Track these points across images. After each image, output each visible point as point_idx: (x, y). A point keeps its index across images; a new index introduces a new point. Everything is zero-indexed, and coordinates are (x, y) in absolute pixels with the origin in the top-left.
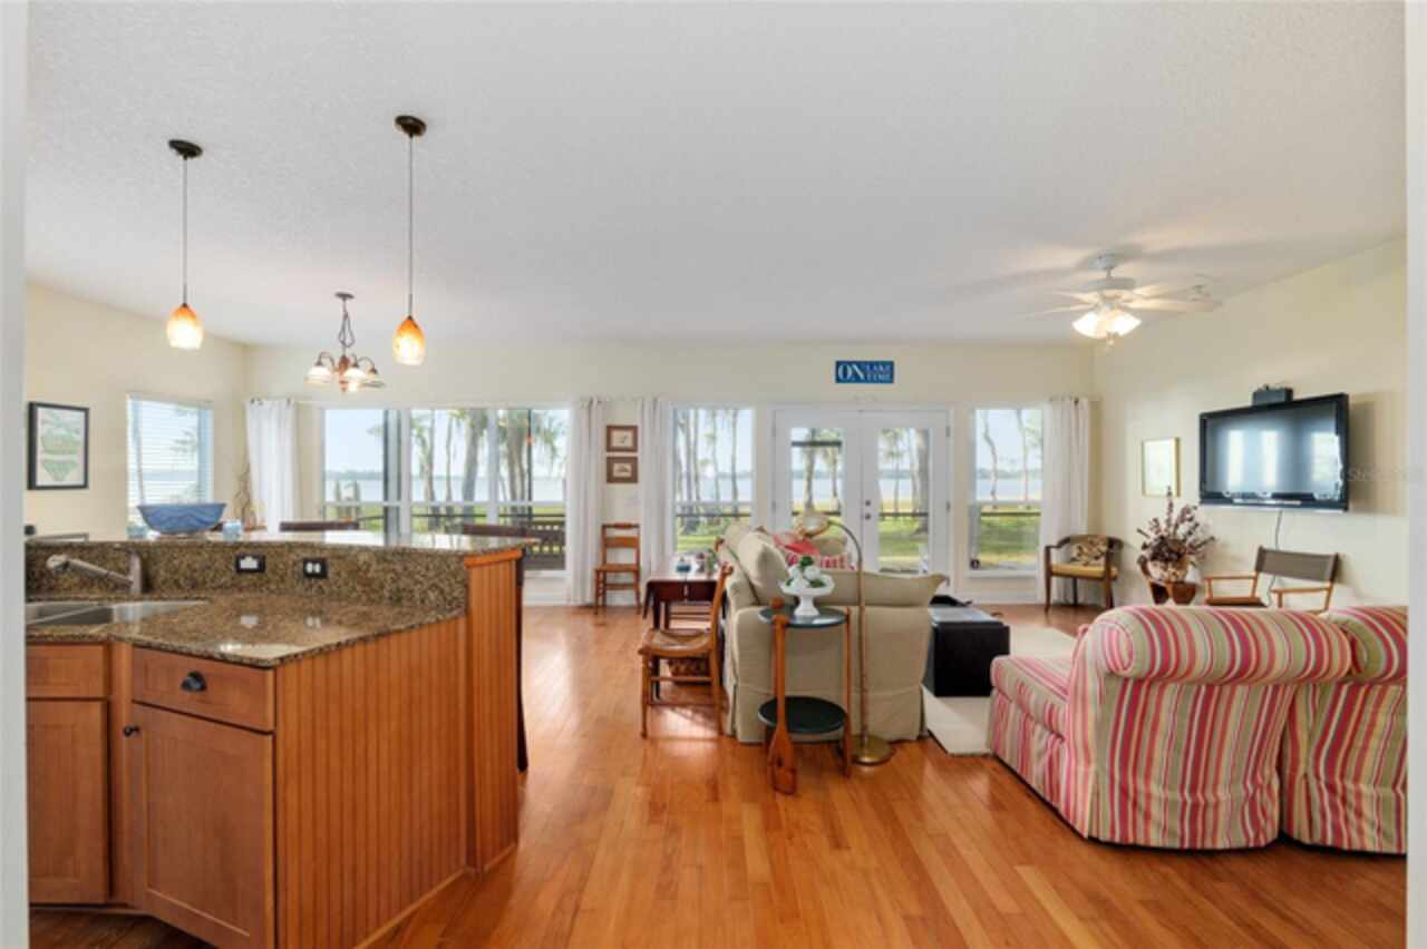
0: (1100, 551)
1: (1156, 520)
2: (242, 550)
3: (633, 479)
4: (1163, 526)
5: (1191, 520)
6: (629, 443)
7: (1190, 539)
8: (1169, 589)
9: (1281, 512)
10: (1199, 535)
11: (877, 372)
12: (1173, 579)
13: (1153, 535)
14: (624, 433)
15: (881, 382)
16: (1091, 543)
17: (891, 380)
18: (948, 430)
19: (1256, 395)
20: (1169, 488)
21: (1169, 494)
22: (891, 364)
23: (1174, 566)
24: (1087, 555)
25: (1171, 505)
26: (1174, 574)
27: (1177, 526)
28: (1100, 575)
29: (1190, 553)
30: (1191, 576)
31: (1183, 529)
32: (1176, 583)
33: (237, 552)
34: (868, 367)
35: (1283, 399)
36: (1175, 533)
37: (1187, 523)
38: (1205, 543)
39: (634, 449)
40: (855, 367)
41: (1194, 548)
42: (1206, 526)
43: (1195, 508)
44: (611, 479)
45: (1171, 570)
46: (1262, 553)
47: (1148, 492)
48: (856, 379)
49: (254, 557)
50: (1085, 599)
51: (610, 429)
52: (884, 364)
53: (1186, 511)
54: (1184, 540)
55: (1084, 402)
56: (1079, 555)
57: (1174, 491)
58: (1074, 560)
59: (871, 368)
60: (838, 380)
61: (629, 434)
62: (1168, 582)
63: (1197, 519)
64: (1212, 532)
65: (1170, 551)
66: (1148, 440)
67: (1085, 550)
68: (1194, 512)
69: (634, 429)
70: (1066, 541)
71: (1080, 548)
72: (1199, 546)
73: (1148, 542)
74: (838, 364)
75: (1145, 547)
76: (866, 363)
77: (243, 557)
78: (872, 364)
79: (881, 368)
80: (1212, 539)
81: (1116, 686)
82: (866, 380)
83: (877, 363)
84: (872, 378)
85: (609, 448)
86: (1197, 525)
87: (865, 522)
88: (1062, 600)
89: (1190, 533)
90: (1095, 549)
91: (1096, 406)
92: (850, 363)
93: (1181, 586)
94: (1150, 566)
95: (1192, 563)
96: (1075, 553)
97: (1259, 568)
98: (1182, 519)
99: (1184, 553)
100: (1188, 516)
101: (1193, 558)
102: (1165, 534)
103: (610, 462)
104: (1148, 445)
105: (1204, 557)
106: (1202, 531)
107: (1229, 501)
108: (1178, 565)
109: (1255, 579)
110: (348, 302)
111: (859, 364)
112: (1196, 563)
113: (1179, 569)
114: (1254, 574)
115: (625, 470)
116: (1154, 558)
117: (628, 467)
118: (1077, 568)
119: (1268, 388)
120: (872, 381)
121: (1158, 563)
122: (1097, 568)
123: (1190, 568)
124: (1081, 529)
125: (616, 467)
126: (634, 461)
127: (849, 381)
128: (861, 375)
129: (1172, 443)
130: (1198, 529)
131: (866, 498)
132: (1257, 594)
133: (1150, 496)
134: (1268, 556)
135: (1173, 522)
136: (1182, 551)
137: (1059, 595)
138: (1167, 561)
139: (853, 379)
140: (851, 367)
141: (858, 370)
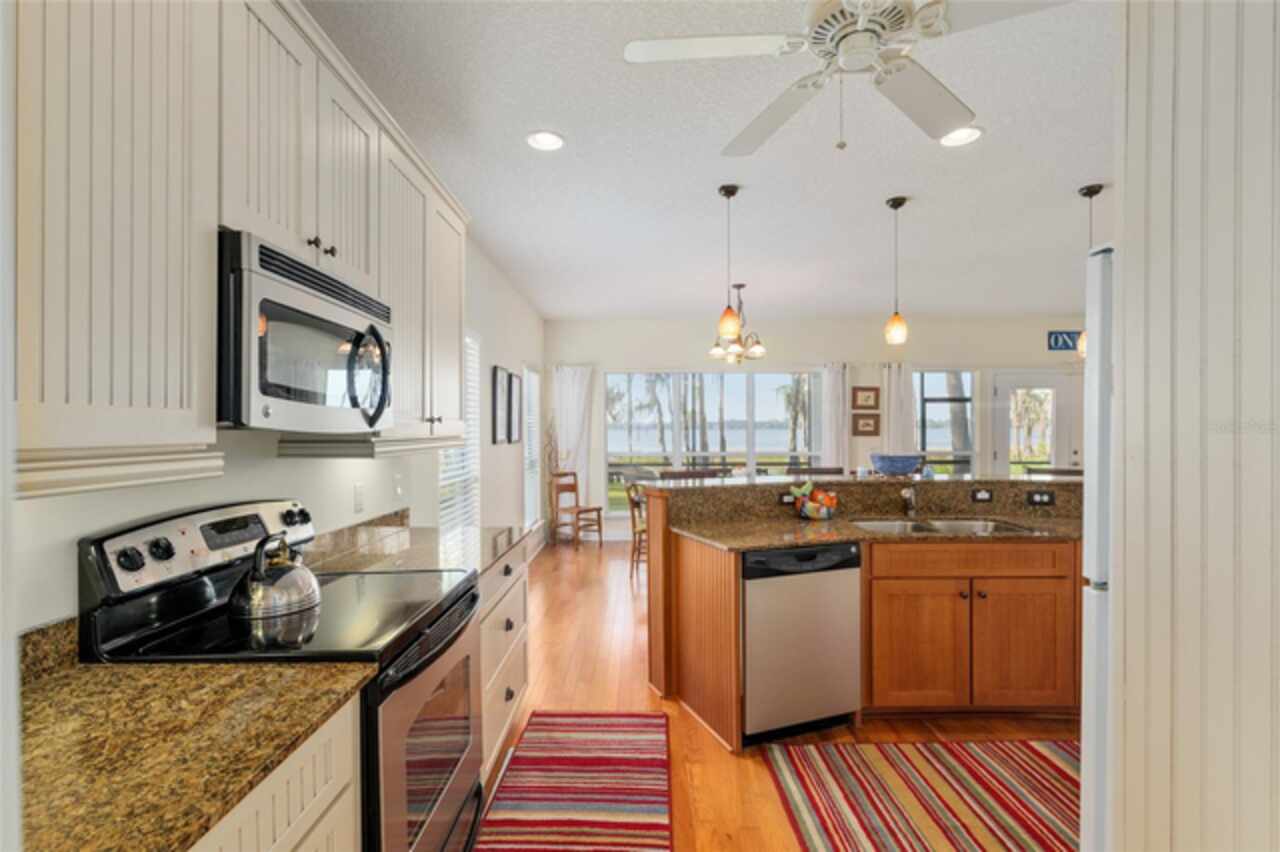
2: (977, 486)
3: (876, 432)
6: (871, 402)
14: (867, 394)
33: (973, 488)
39: (876, 406)
40: (1065, 337)
44: (856, 432)
48: (1066, 346)
49: (987, 491)
51: (855, 390)
60: (1050, 348)
61: (872, 394)
69: (876, 390)
74: (1051, 334)
76: (1075, 333)
77: (979, 491)
82: (1074, 347)
85: (855, 406)
92: (1061, 333)
103: (856, 418)
110: (742, 290)
111: (1068, 334)
115: (868, 425)
117: (871, 422)
125: (861, 422)
126: (877, 418)
127: (1061, 349)
128: (1070, 343)
131: (1074, 448)
139: (1063, 346)
140: (1062, 337)
141: (1068, 339)
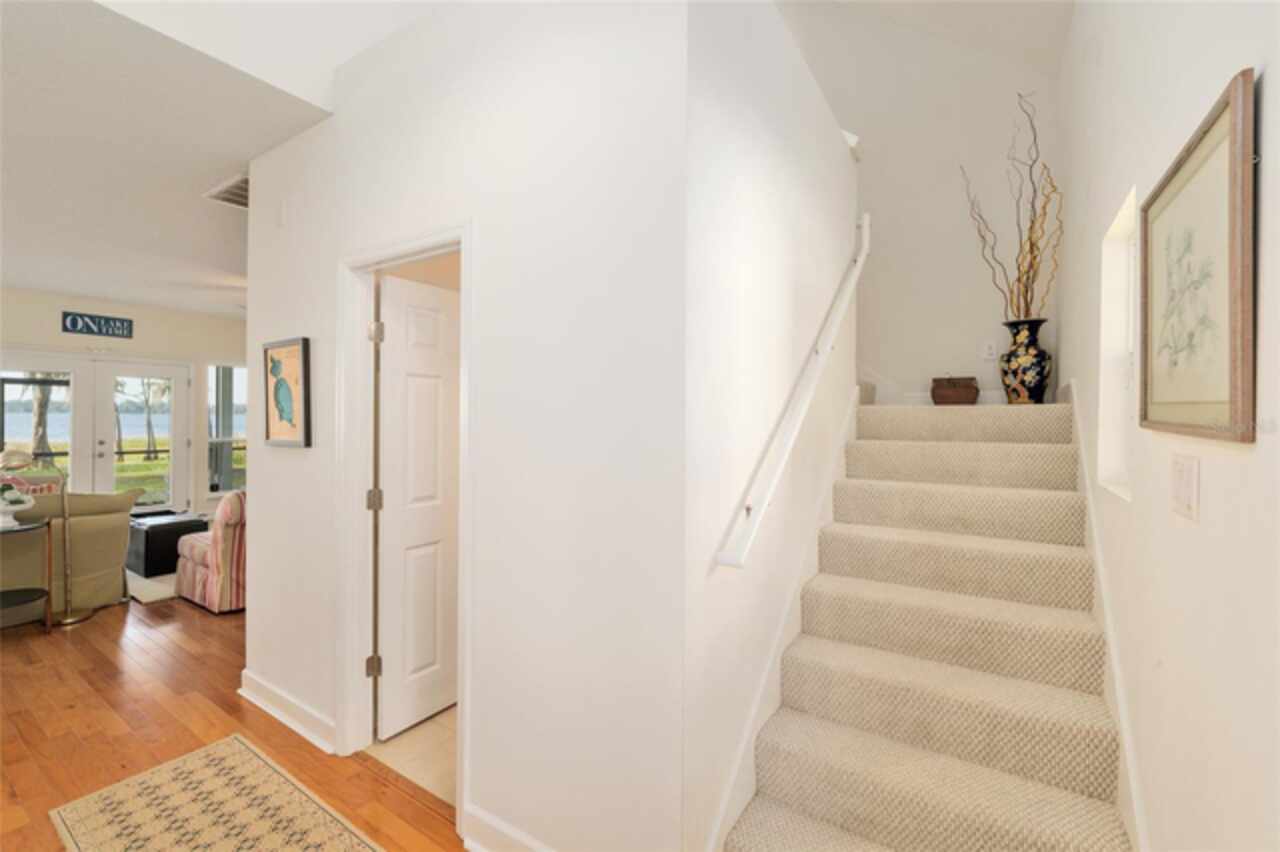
11: (113, 327)
15: (118, 336)
17: (130, 335)
22: (130, 323)
34: (103, 322)
40: (87, 319)
48: (89, 331)
52: (122, 321)
59: (107, 323)
60: (65, 329)
74: (66, 314)
76: (100, 318)
78: (107, 320)
79: (118, 324)
81: (231, 531)
82: (100, 333)
83: (115, 320)
84: (107, 331)
87: (98, 460)
92: (82, 316)
111: (92, 318)
120: (107, 334)
127: (81, 331)
128: (95, 328)
131: (100, 437)
139: (85, 330)
140: (83, 320)
141: (91, 324)
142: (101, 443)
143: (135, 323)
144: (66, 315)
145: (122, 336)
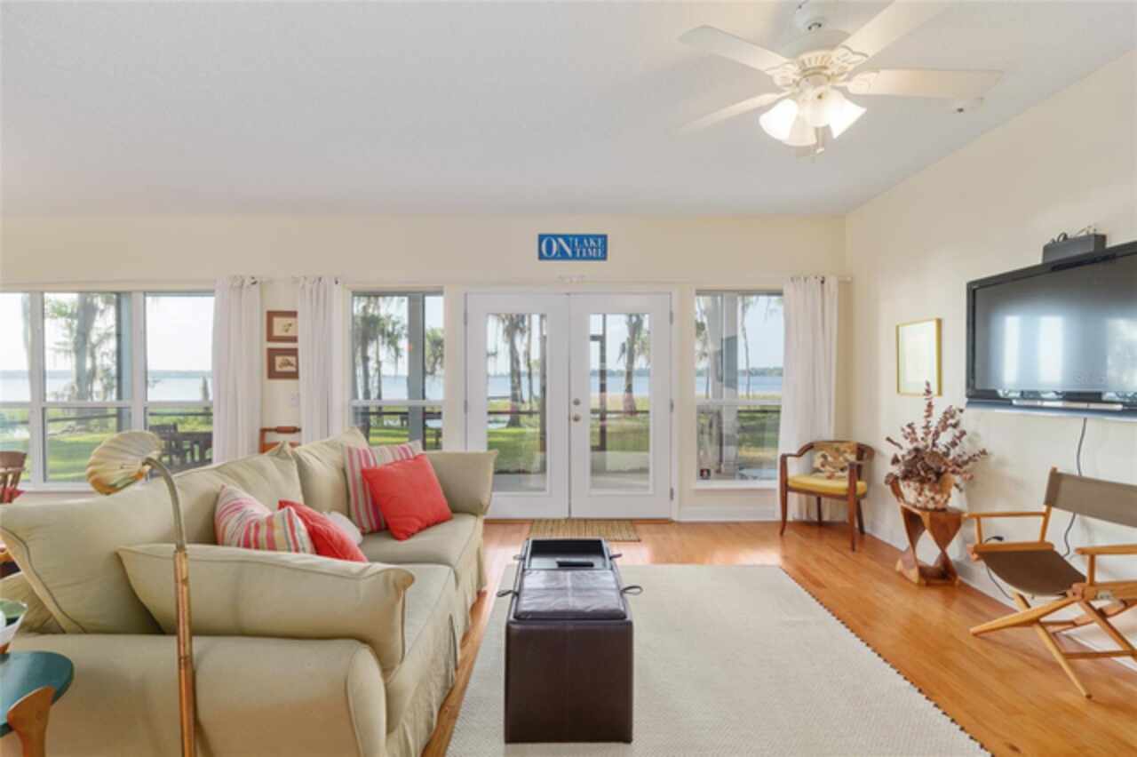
0: (847, 460)
1: (910, 426)
3: (294, 375)
4: (920, 433)
5: (955, 426)
6: (289, 332)
7: (954, 453)
8: (926, 518)
9: (1085, 420)
10: (966, 447)
11: (589, 247)
12: (931, 505)
13: (908, 446)
14: (284, 320)
15: (592, 258)
16: (837, 450)
18: (671, 314)
19: (1047, 249)
20: (928, 384)
21: (928, 392)
22: (604, 237)
23: (930, 490)
24: (830, 464)
25: (930, 406)
26: (933, 498)
27: (937, 434)
28: (844, 493)
29: (953, 472)
30: (956, 501)
31: (945, 438)
32: (936, 510)
35: (1090, 249)
36: (934, 445)
37: (950, 429)
38: (971, 459)
39: (294, 339)
40: (561, 240)
41: (959, 464)
42: (976, 435)
43: (961, 411)
44: (272, 374)
45: (927, 492)
46: (1056, 479)
47: (902, 390)
48: (563, 255)
50: (831, 517)
51: (271, 315)
52: (596, 237)
53: (949, 414)
54: (946, 454)
55: (832, 282)
56: (823, 465)
57: (934, 388)
58: (817, 470)
59: (581, 242)
60: (541, 257)
61: (289, 321)
62: (925, 509)
63: (963, 426)
64: (982, 445)
65: (928, 469)
66: (904, 324)
67: (830, 459)
68: (958, 416)
69: (293, 315)
70: (809, 448)
71: (824, 457)
72: (966, 463)
73: (900, 453)
75: (895, 461)
78: (581, 238)
79: (592, 243)
80: (984, 452)
82: (574, 257)
83: (588, 237)
85: (271, 338)
86: (963, 433)
87: (573, 423)
88: (804, 518)
89: (954, 444)
90: (841, 459)
91: (846, 286)
92: (556, 237)
93: (941, 516)
94: (902, 485)
95: (957, 486)
96: (818, 462)
97: (1052, 500)
98: (944, 425)
99: (946, 471)
100: (952, 421)
101: (957, 479)
102: (921, 445)
103: (272, 353)
104: (906, 331)
105: (971, 478)
106: (970, 441)
107: (1006, 403)
108: (938, 487)
109: (1046, 515)
111: (565, 237)
112: (962, 486)
113: (940, 491)
114: (1044, 509)
115: (287, 364)
116: (907, 476)
117: (290, 360)
118: (819, 482)
119: (1065, 237)
120: (581, 258)
121: (912, 484)
122: (841, 484)
123: (954, 491)
124: (828, 433)
125: (279, 360)
126: (295, 354)
127: (555, 258)
128: (569, 251)
129: (933, 325)
130: (964, 439)
131: (575, 396)
132: (1048, 539)
133: (905, 394)
134: (1064, 485)
135: (933, 429)
136: (943, 469)
137: (801, 513)
138: (923, 481)
139: (559, 255)
140: (557, 241)
141: (565, 245)
142: (577, 403)
143: (609, 238)
144: (541, 238)
145: (597, 259)
